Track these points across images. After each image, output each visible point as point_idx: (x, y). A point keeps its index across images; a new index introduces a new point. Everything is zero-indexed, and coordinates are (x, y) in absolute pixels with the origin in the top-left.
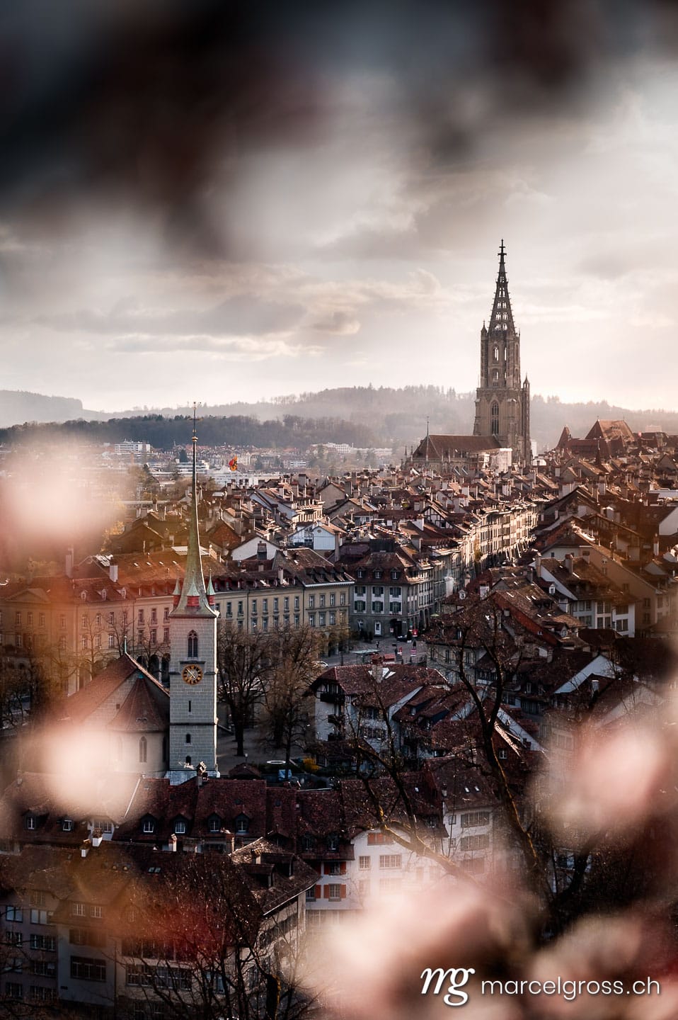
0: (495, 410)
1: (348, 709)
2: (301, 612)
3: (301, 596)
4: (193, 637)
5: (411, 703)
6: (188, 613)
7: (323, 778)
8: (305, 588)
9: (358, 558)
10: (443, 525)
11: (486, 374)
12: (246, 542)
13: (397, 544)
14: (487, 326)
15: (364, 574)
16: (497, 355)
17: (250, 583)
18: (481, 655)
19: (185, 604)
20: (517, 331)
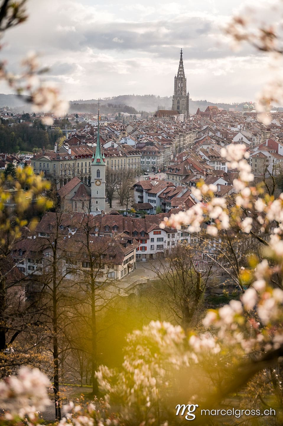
0: (178, 102)
1: (144, 194)
2: (126, 164)
3: (126, 159)
4: (98, 171)
5: (164, 192)
6: (97, 164)
7: (138, 215)
8: (127, 157)
9: (142, 148)
10: (167, 138)
11: (176, 91)
12: (107, 142)
13: (154, 144)
14: (176, 76)
15: (144, 153)
16: (179, 85)
17: (111, 155)
18: (183, 178)
19: (96, 161)
20: (185, 77)
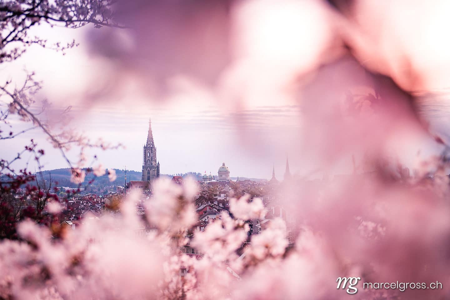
0: (149, 173)
11: (145, 161)
14: (146, 145)
